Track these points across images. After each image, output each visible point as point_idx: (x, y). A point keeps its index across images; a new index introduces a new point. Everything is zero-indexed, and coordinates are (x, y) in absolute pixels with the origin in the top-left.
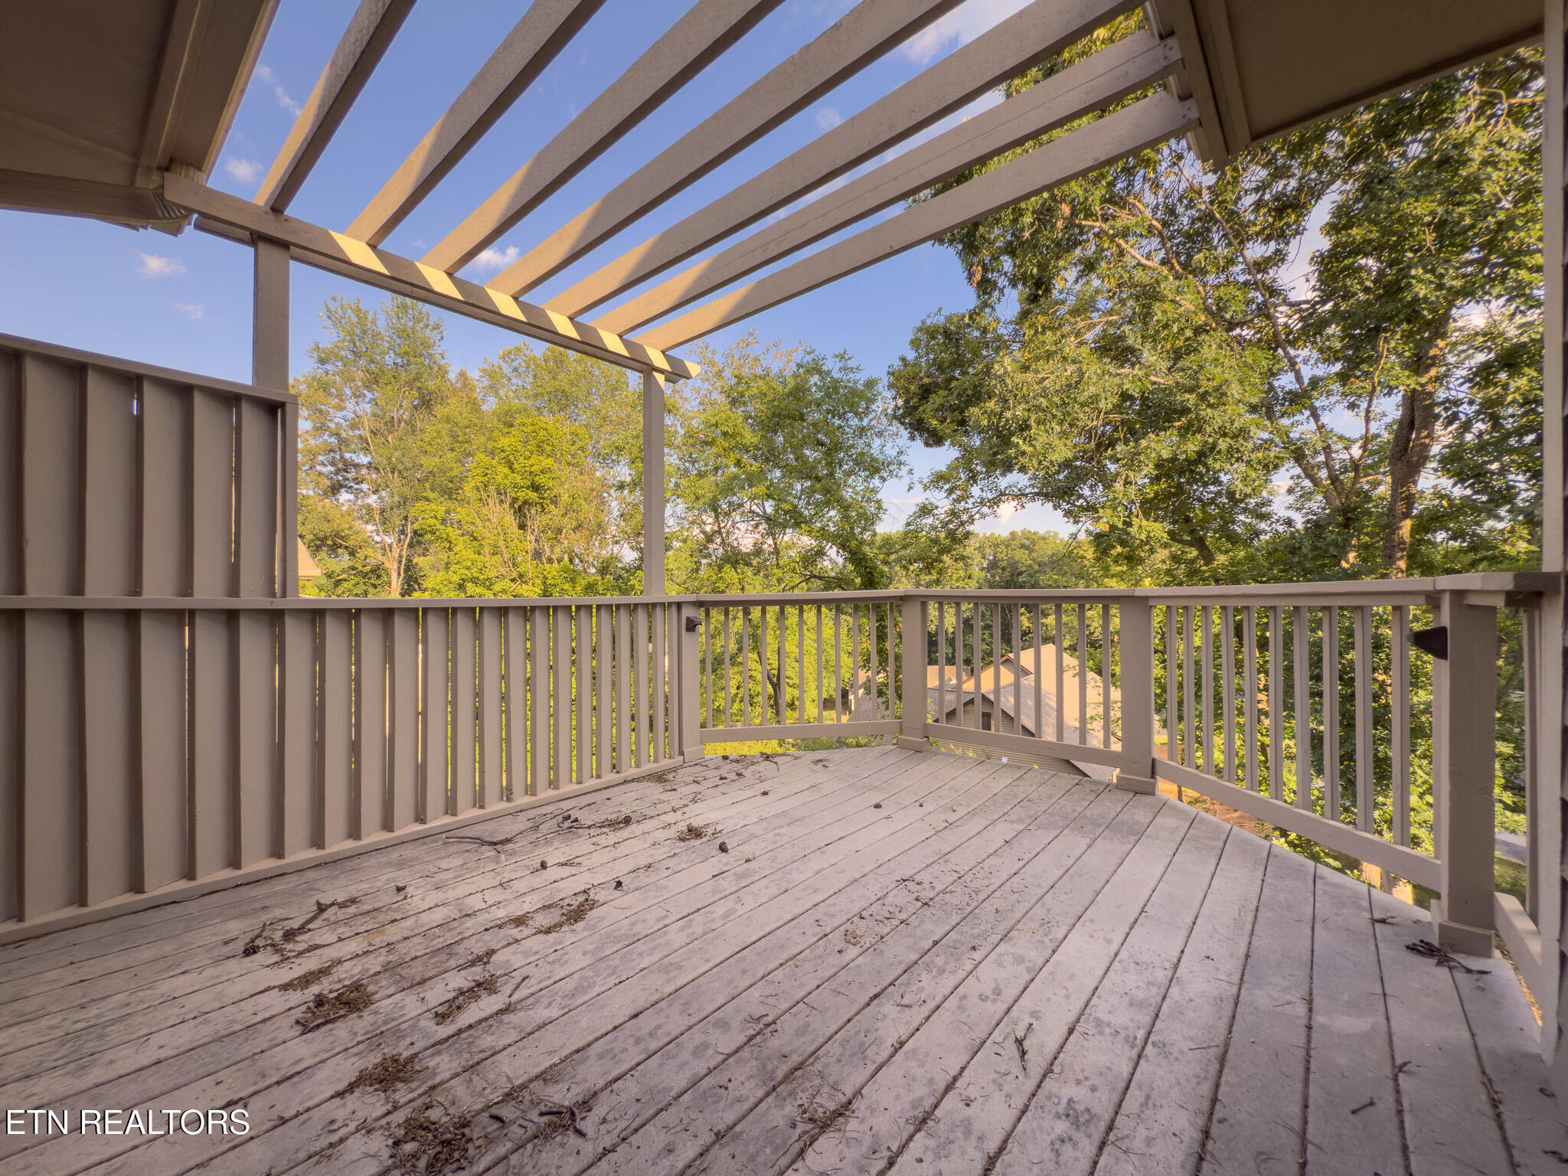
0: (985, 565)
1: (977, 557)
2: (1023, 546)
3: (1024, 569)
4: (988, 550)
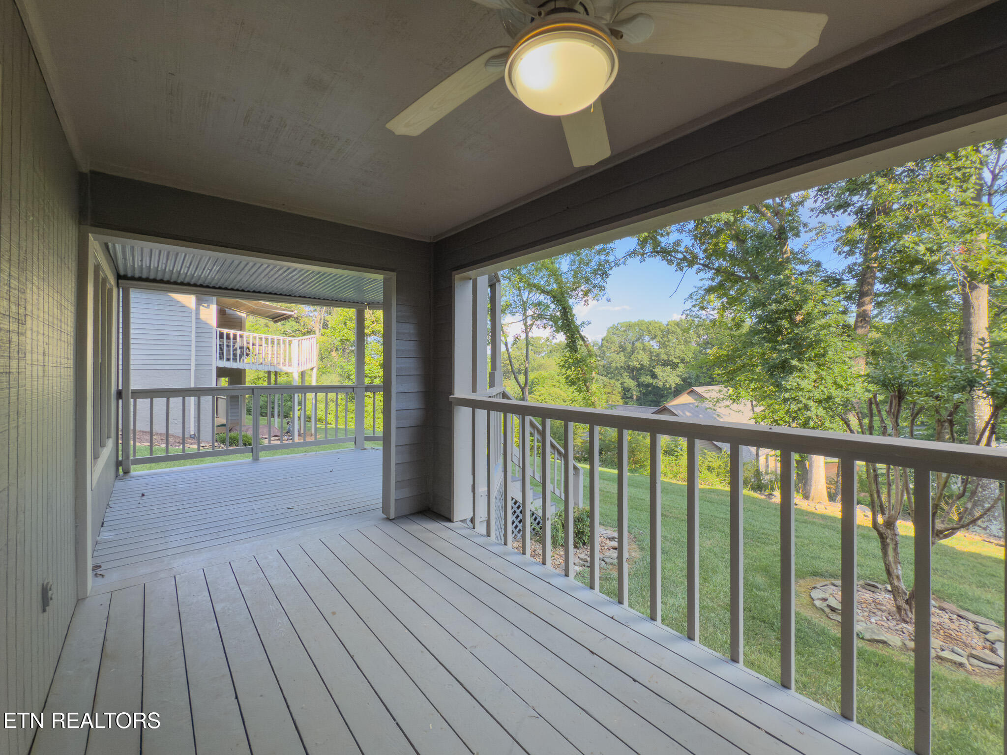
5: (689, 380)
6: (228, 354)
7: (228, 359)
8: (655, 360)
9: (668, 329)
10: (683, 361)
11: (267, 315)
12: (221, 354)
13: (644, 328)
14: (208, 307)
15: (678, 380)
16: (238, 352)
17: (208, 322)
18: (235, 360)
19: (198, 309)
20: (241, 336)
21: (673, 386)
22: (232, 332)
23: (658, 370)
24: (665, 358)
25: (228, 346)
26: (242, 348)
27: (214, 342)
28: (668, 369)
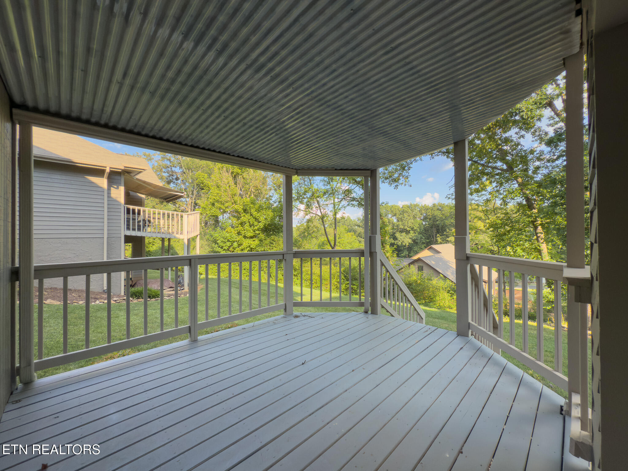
0: (422, 218)
1: (419, 214)
2: (438, 209)
3: (439, 219)
4: (423, 212)
5: (416, 241)
6: (134, 225)
7: (134, 229)
8: (395, 229)
9: (403, 210)
10: (412, 229)
11: (161, 196)
12: (128, 225)
13: (389, 209)
14: (118, 188)
15: (410, 241)
16: (141, 223)
17: (118, 200)
18: (139, 229)
19: (109, 189)
20: (144, 211)
21: (408, 244)
22: (137, 208)
23: (398, 235)
24: (402, 227)
25: (134, 219)
26: (144, 220)
27: (123, 216)
28: (404, 234)
